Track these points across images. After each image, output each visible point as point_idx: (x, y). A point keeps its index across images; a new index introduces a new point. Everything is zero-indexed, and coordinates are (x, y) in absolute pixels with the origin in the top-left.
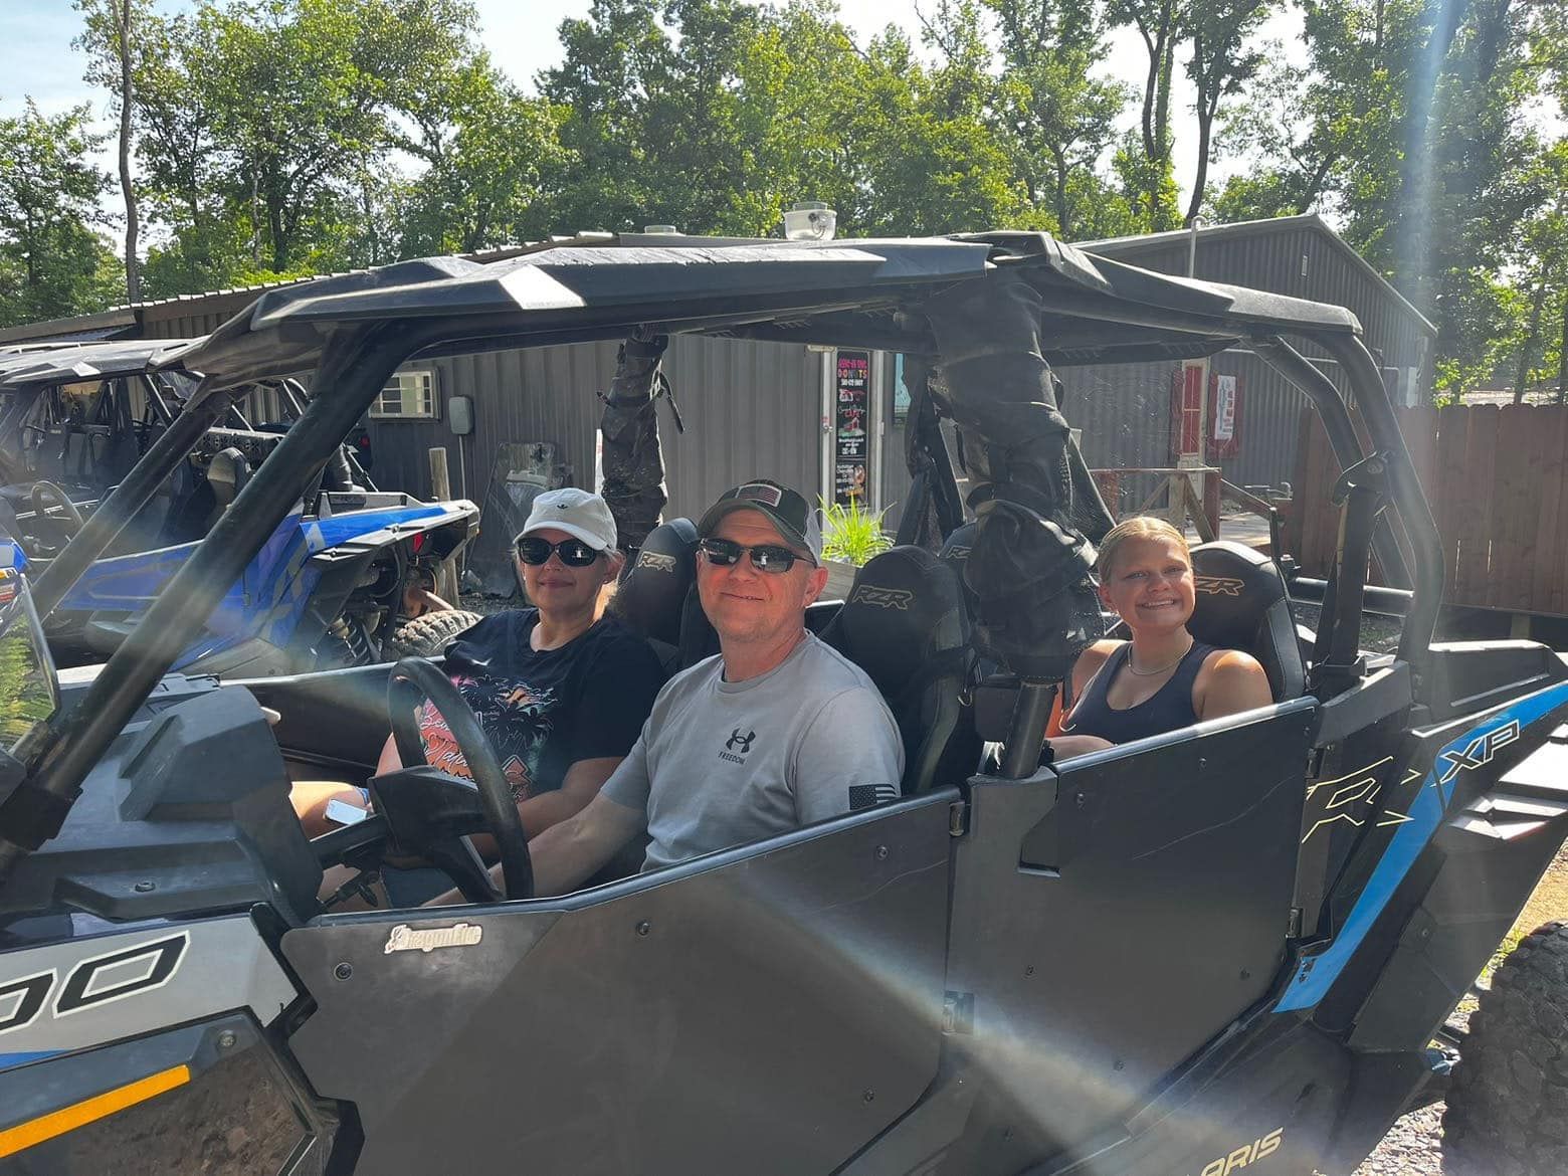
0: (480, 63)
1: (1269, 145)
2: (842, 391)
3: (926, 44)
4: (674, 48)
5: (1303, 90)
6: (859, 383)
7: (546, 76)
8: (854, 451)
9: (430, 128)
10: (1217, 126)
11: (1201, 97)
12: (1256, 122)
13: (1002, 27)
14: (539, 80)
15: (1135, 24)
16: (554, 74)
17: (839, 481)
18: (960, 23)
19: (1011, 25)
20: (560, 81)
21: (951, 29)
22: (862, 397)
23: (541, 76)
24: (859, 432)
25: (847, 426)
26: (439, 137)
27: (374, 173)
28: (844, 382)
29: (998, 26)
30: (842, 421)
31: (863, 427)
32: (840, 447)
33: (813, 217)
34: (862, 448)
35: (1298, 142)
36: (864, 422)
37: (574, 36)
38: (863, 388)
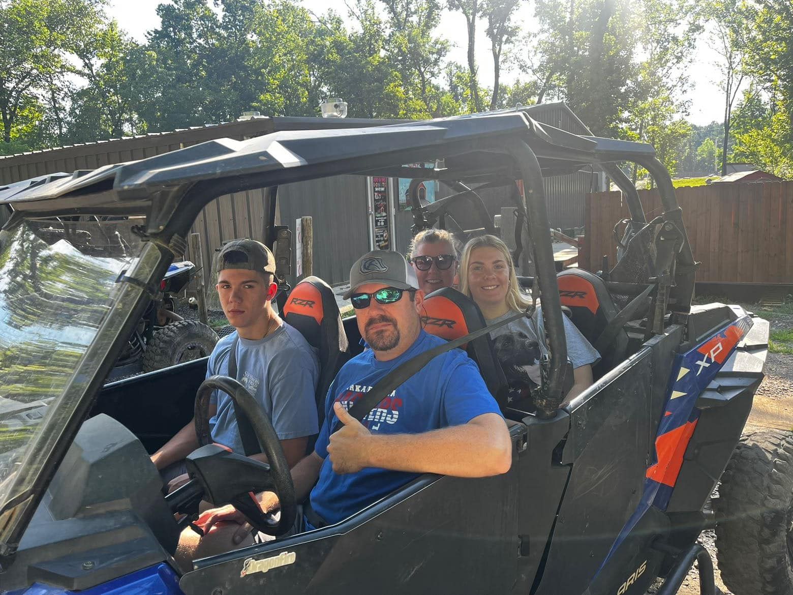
0: (112, 25)
1: (523, 68)
2: (376, 194)
3: (351, 17)
4: (220, 18)
5: (535, 42)
6: (383, 189)
7: (152, 33)
8: (383, 224)
9: (87, 61)
10: (501, 59)
11: (494, 46)
12: (516, 58)
13: (387, 10)
14: (148, 35)
15: (461, 10)
16: (156, 32)
17: (377, 239)
18: (366, 8)
19: (392, 10)
20: (159, 36)
21: (362, 11)
22: (384, 196)
23: (148, 33)
24: (384, 214)
25: (379, 211)
26: (92, 65)
27: (59, 85)
28: (377, 189)
29: (385, 9)
30: (377, 209)
31: (385, 211)
32: (377, 221)
33: (336, 106)
34: (385, 222)
35: (536, 67)
36: (386, 209)
37: (166, 12)
38: (384, 191)
